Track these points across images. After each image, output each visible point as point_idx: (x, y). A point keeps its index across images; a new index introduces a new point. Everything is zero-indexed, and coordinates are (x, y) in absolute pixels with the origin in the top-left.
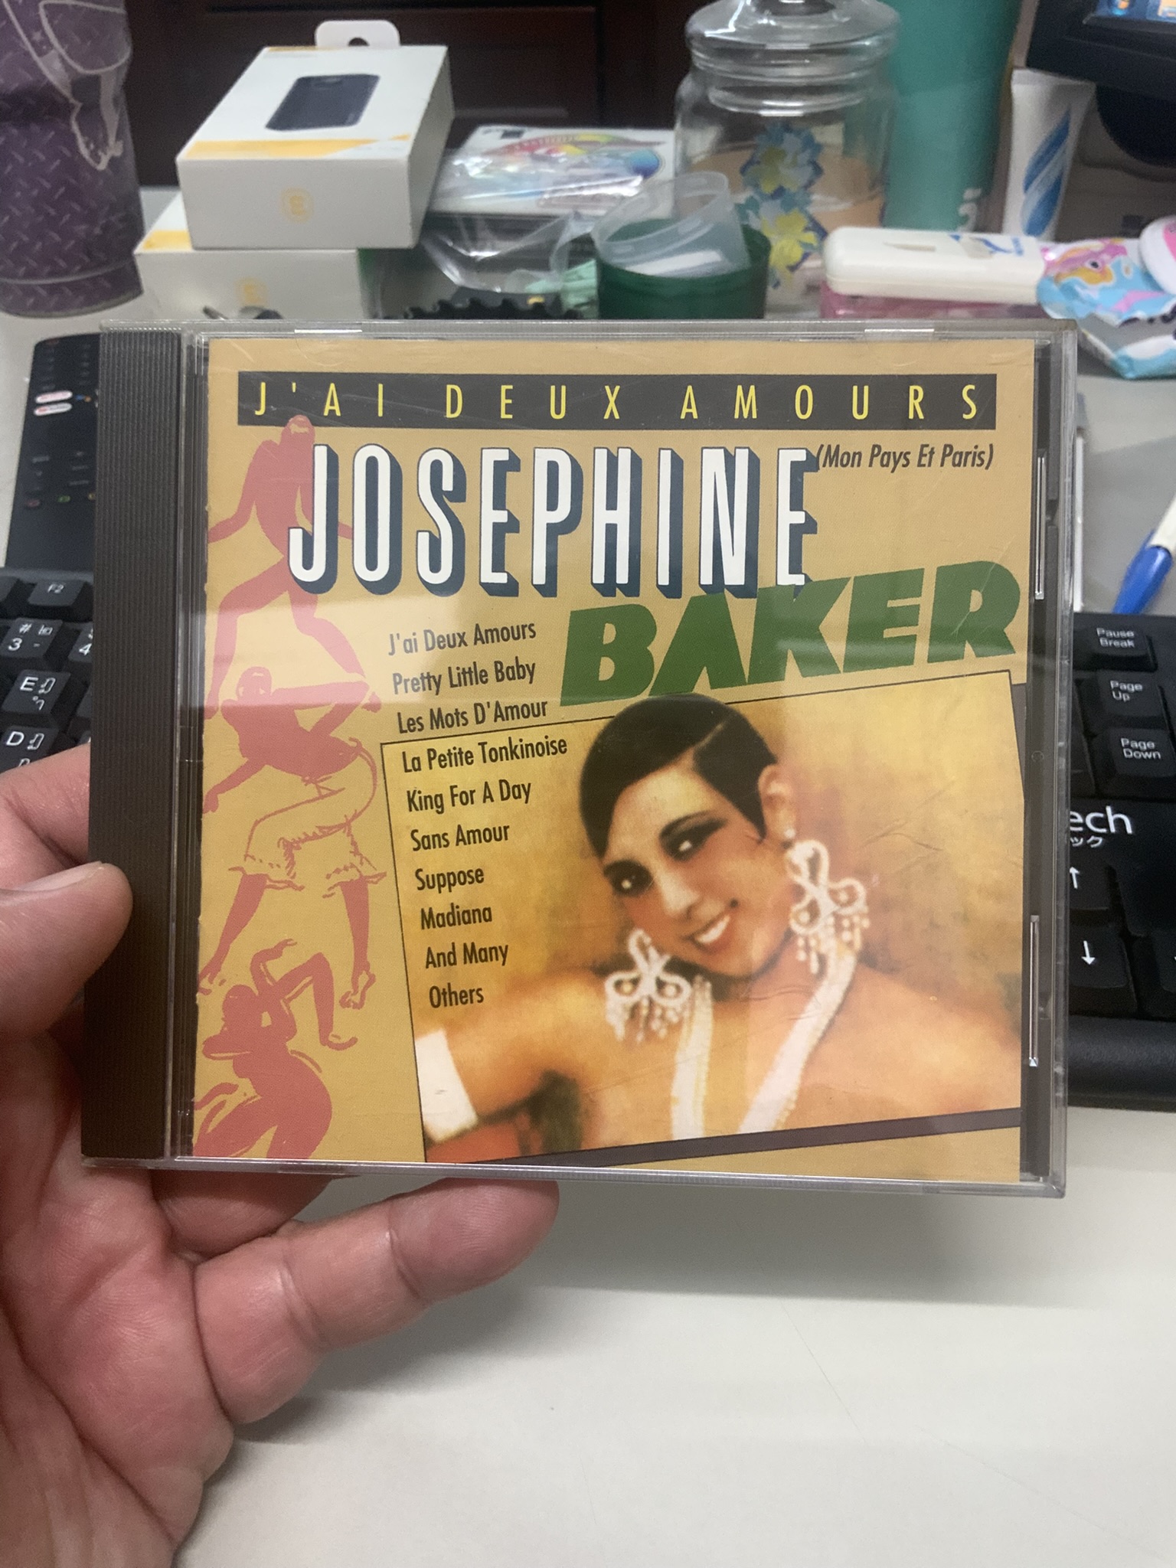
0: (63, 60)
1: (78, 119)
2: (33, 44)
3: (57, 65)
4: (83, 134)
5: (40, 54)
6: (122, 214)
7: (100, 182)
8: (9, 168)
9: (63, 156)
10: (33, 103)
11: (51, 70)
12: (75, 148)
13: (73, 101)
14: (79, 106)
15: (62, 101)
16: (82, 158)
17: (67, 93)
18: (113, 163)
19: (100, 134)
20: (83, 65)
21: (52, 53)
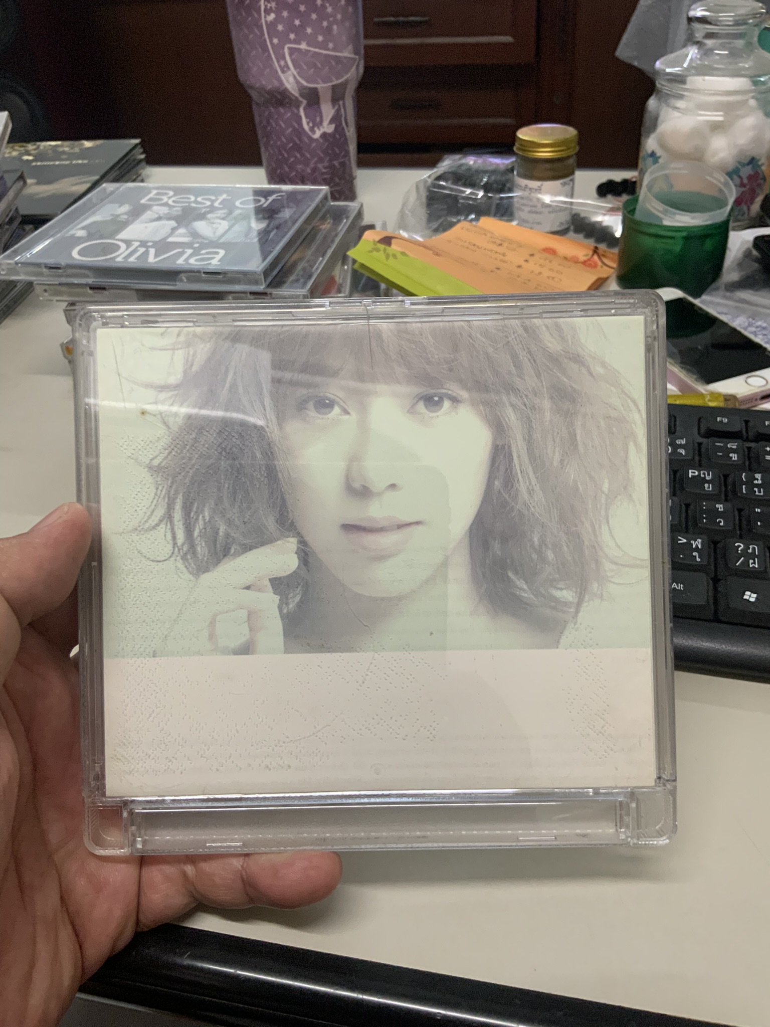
0: (295, 77)
1: (305, 109)
2: (280, 66)
3: (291, 79)
4: (307, 117)
5: (283, 72)
6: (326, 164)
7: (314, 145)
8: (269, 128)
9: (293, 127)
10: (279, 97)
11: (288, 81)
12: (300, 124)
13: (301, 99)
14: (305, 102)
15: (294, 98)
16: (303, 129)
17: (297, 94)
18: (324, 135)
19: (318, 119)
20: (307, 81)
21: (289, 73)
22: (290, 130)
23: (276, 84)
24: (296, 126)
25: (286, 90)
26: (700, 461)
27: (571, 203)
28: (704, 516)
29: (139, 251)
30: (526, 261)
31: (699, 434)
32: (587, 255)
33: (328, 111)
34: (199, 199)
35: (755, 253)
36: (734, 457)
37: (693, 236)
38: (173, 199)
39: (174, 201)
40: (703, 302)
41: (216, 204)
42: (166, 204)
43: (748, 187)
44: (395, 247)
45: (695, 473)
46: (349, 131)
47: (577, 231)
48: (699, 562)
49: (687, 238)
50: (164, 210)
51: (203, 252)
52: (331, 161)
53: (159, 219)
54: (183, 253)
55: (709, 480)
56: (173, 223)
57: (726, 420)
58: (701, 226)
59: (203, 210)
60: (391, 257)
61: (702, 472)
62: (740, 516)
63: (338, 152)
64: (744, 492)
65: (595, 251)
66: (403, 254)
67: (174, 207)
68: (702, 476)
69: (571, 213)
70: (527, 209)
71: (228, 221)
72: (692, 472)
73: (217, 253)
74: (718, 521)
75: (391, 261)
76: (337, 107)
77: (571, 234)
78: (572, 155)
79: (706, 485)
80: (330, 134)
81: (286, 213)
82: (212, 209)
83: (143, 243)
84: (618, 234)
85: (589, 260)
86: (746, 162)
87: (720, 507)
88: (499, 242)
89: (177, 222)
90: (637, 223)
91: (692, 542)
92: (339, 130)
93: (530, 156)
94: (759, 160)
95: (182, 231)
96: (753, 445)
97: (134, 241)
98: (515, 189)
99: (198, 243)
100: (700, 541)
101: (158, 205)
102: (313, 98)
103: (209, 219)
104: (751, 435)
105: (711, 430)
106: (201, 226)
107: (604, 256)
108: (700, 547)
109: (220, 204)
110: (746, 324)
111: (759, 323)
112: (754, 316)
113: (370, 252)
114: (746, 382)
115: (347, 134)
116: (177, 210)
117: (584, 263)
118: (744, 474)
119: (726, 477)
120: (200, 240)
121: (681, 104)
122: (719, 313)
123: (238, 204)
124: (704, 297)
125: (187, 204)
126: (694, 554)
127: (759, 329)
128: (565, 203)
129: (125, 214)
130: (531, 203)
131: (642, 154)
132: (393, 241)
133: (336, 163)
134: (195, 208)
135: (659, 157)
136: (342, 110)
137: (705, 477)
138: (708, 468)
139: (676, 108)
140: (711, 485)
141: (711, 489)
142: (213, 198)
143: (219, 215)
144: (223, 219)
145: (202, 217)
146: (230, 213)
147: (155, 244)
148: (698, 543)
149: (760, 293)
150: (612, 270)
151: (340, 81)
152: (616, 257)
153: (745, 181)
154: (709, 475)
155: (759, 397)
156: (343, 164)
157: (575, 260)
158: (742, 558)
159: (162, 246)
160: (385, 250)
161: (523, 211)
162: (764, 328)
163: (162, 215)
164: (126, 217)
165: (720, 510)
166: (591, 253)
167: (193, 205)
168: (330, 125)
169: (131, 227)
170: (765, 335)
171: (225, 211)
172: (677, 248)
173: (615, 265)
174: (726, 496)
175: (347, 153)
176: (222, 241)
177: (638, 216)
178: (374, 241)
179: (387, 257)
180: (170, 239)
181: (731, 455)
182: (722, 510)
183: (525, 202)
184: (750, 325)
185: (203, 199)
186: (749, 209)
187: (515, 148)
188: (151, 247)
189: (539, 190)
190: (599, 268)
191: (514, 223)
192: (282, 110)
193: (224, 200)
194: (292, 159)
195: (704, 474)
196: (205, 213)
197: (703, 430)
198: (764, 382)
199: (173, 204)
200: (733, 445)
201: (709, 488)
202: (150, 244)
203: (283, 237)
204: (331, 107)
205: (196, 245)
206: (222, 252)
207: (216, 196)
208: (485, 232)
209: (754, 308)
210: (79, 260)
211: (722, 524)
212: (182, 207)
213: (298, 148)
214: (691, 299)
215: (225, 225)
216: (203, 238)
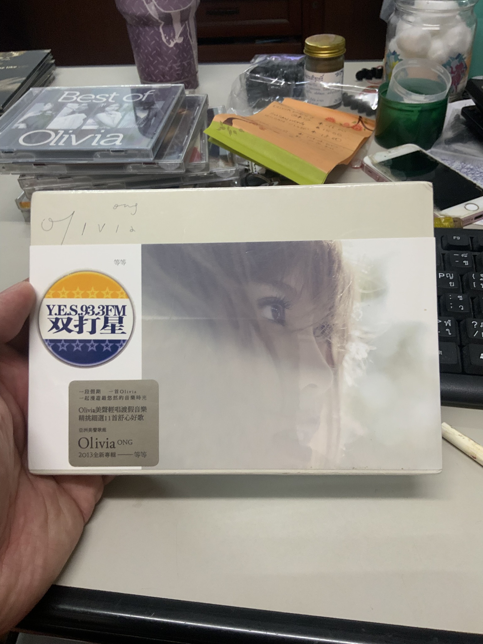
0: (155, 6)
1: (163, 27)
3: (153, 8)
4: (164, 34)
6: (179, 64)
7: (170, 51)
8: (139, 41)
9: (156, 40)
10: (145, 20)
11: (151, 9)
12: (160, 38)
13: (159, 21)
14: (163, 23)
15: (155, 20)
16: (163, 42)
17: (158, 19)
18: (176, 44)
19: (172, 34)
20: (164, 9)
21: (151, 3)
22: (154, 42)
23: (143, 11)
24: (158, 39)
25: (150, 15)
26: (444, 266)
27: (342, 87)
28: (451, 304)
29: (64, 137)
30: (318, 128)
31: (442, 247)
32: (355, 122)
33: (178, 28)
34: (98, 97)
35: (462, 117)
36: (466, 263)
37: (424, 110)
38: (80, 97)
39: (81, 99)
40: (431, 153)
41: (110, 100)
42: (76, 102)
43: (456, 73)
44: (235, 125)
45: (443, 275)
46: (192, 41)
47: (346, 105)
48: (451, 335)
49: (421, 112)
50: (76, 106)
51: (108, 136)
52: (181, 61)
53: (73, 113)
54: (94, 137)
55: (451, 280)
56: (83, 116)
57: (459, 238)
58: (430, 104)
59: (103, 105)
60: (233, 133)
61: (447, 274)
62: (473, 302)
63: (186, 55)
64: (475, 286)
65: (360, 119)
66: (241, 130)
67: (82, 103)
68: (447, 277)
69: (342, 93)
70: (313, 91)
71: (120, 112)
72: (441, 275)
73: (118, 136)
74: (460, 307)
75: (233, 136)
76: (184, 26)
77: (342, 107)
78: (341, 56)
79: (450, 283)
80: (180, 44)
81: (158, 105)
82: (108, 104)
83: (66, 132)
84: (374, 107)
85: (356, 125)
86: (455, 57)
87: (460, 297)
88: (299, 115)
89: (86, 115)
90: (388, 101)
91: (445, 322)
92: (186, 41)
93: (313, 56)
94: (463, 55)
95: (90, 121)
96: (476, 253)
97: (59, 130)
98: (305, 78)
99: (103, 129)
100: (450, 321)
101: (71, 102)
102: (168, 20)
103: (107, 111)
104: (475, 246)
105: (451, 245)
106: (102, 116)
107: (366, 123)
108: (450, 325)
109: (112, 100)
110: (461, 167)
111: (468, 166)
112: (464, 161)
113: (219, 130)
114: (465, 207)
115: (192, 43)
116: (84, 106)
117: (353, 127)
118: (473, 274)
119: (461, 276)
120: (104, 127)
121: (411, 18)
122: (443, 160)
123: (124, 99)
124: (433, 149)
125: (90, 101)
126: (447, 330)
127: (469, 170)
128: (338, 87)
129: (50, 110)
130: (316, 88)
131: (387, 53)
132: (233, 121)
133: (185, 63)
134: (97, 104)
135: (399, 55)
136: (188, 28)
137: (449, 277)
138: (451, 271)
139: (409, 22)
140: (453, 283)
141: (453, 286)
142: (107, 95)
143: (113, 108)
144: (117, 111)
145: (102, 110)
146: (121, 106)
147: (75, 132)
148: (448, 323)
149: (467, 145)
150: (372, 132)
151: (186, 8)
152: (374, 123)
153: (454, 70)
154: (451, 276)
155: (474, 218)
156: (189, 64)
157: (347, 126)
158: (477, 332)
159: (80, 133)
160: (228, 128)
161: (311, 92)
162: (472, 169)
163: (75, 110)
164: (50, 112)
165: (460, 299)
166: (357, 121)
167: (94, 101)
168: (180, 38)
169: (56, 120)
170: (473, 174)
171: (117, 105)
172: (414, 117)
173: (373, 129)
174: (463, 289)
175: (192, 56)
176: (119, 127)
177: (388, 96)
178: (221, 122)
179: (230, 132)
180: (84, 128)
181: (464, 262)
182: (462, 299)
183: (312, 87)
184: (463, 168)
185: (100, 97)
186: (456, 88)
187: (304, 51)
188: (73, 133)
189: (321, 79)
190: (363, 130)
191: (306, 101)
192: (147, 28)
193: (115, 96)
194: (156, 62)
195: (448, 275)
196: (104, 107)
197: (445, 244)
198: (476, 208)
199: (81, 101)
200: (464, 255)
201: (452, 285)
202: (71, 132)
203: (161, 122)
204: (180, 26)
205: (103, 131)
206: (121, 136)
207: (109, 94)
208: (289, 109)
209: (465, 156)
210: (24, 146)
211: (462, 309)
212: (87, 103)
213: (159, 54)
214: (424, 151)
215: (119, 115)
216: (106, 125)
